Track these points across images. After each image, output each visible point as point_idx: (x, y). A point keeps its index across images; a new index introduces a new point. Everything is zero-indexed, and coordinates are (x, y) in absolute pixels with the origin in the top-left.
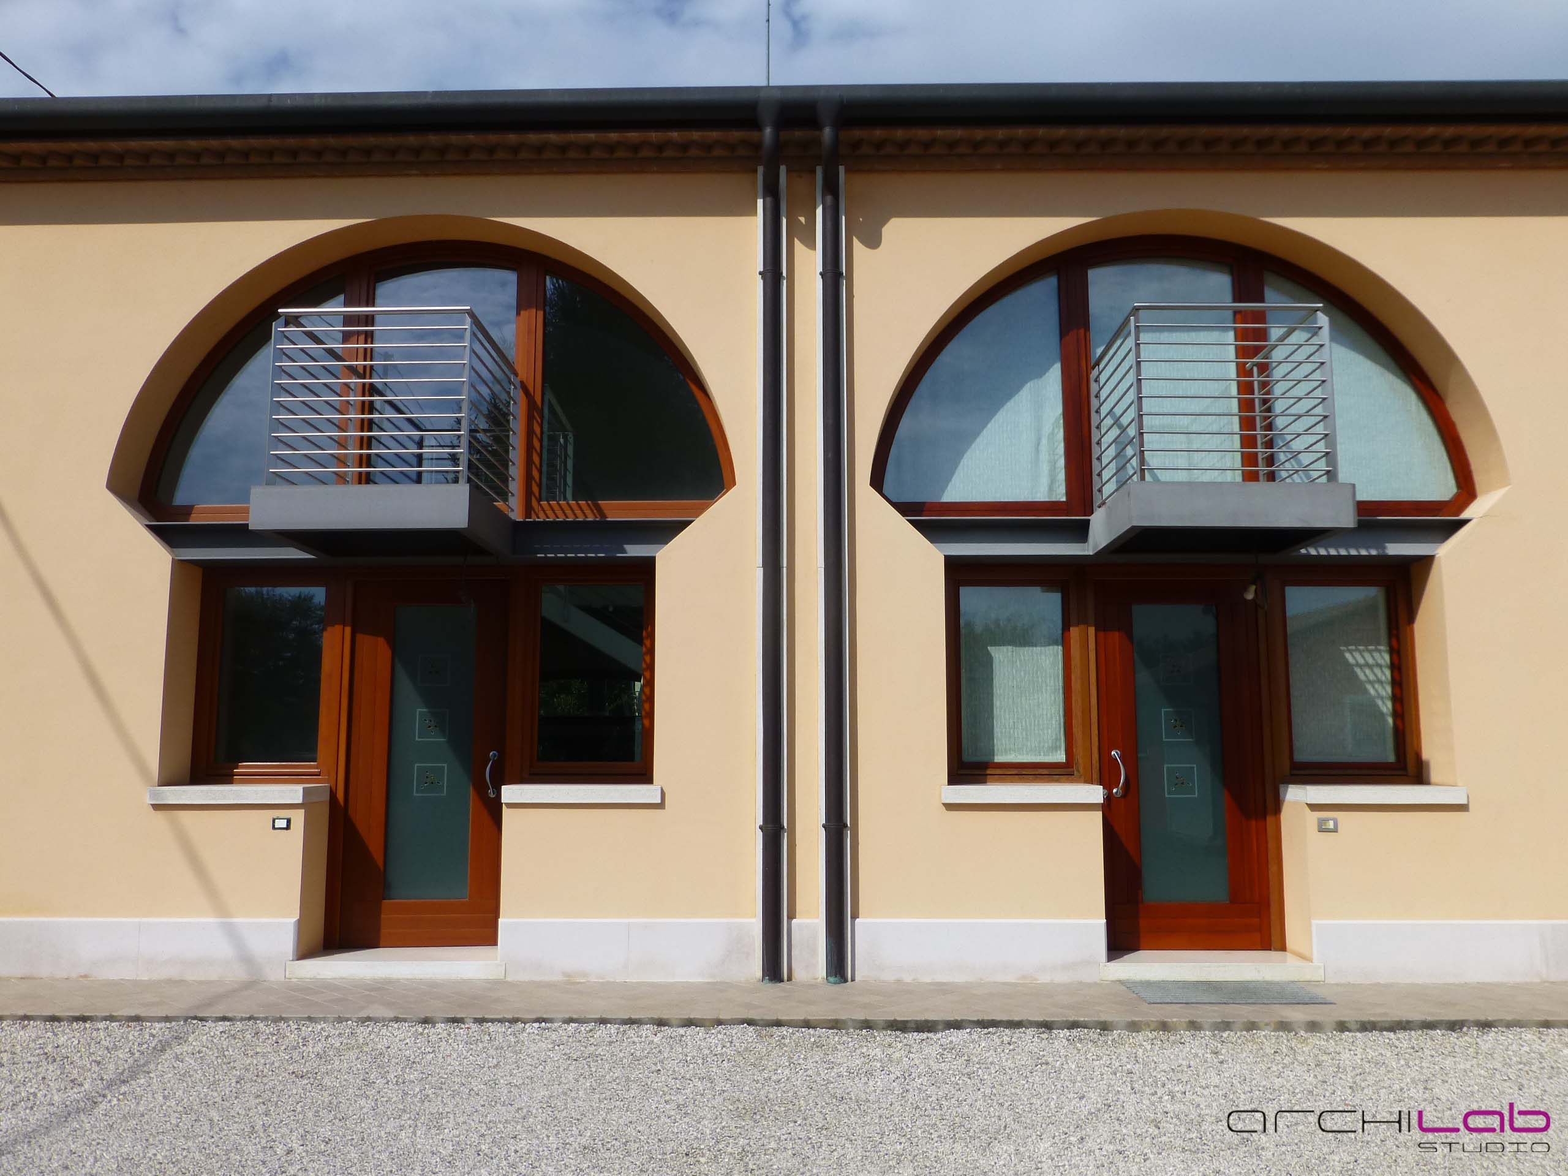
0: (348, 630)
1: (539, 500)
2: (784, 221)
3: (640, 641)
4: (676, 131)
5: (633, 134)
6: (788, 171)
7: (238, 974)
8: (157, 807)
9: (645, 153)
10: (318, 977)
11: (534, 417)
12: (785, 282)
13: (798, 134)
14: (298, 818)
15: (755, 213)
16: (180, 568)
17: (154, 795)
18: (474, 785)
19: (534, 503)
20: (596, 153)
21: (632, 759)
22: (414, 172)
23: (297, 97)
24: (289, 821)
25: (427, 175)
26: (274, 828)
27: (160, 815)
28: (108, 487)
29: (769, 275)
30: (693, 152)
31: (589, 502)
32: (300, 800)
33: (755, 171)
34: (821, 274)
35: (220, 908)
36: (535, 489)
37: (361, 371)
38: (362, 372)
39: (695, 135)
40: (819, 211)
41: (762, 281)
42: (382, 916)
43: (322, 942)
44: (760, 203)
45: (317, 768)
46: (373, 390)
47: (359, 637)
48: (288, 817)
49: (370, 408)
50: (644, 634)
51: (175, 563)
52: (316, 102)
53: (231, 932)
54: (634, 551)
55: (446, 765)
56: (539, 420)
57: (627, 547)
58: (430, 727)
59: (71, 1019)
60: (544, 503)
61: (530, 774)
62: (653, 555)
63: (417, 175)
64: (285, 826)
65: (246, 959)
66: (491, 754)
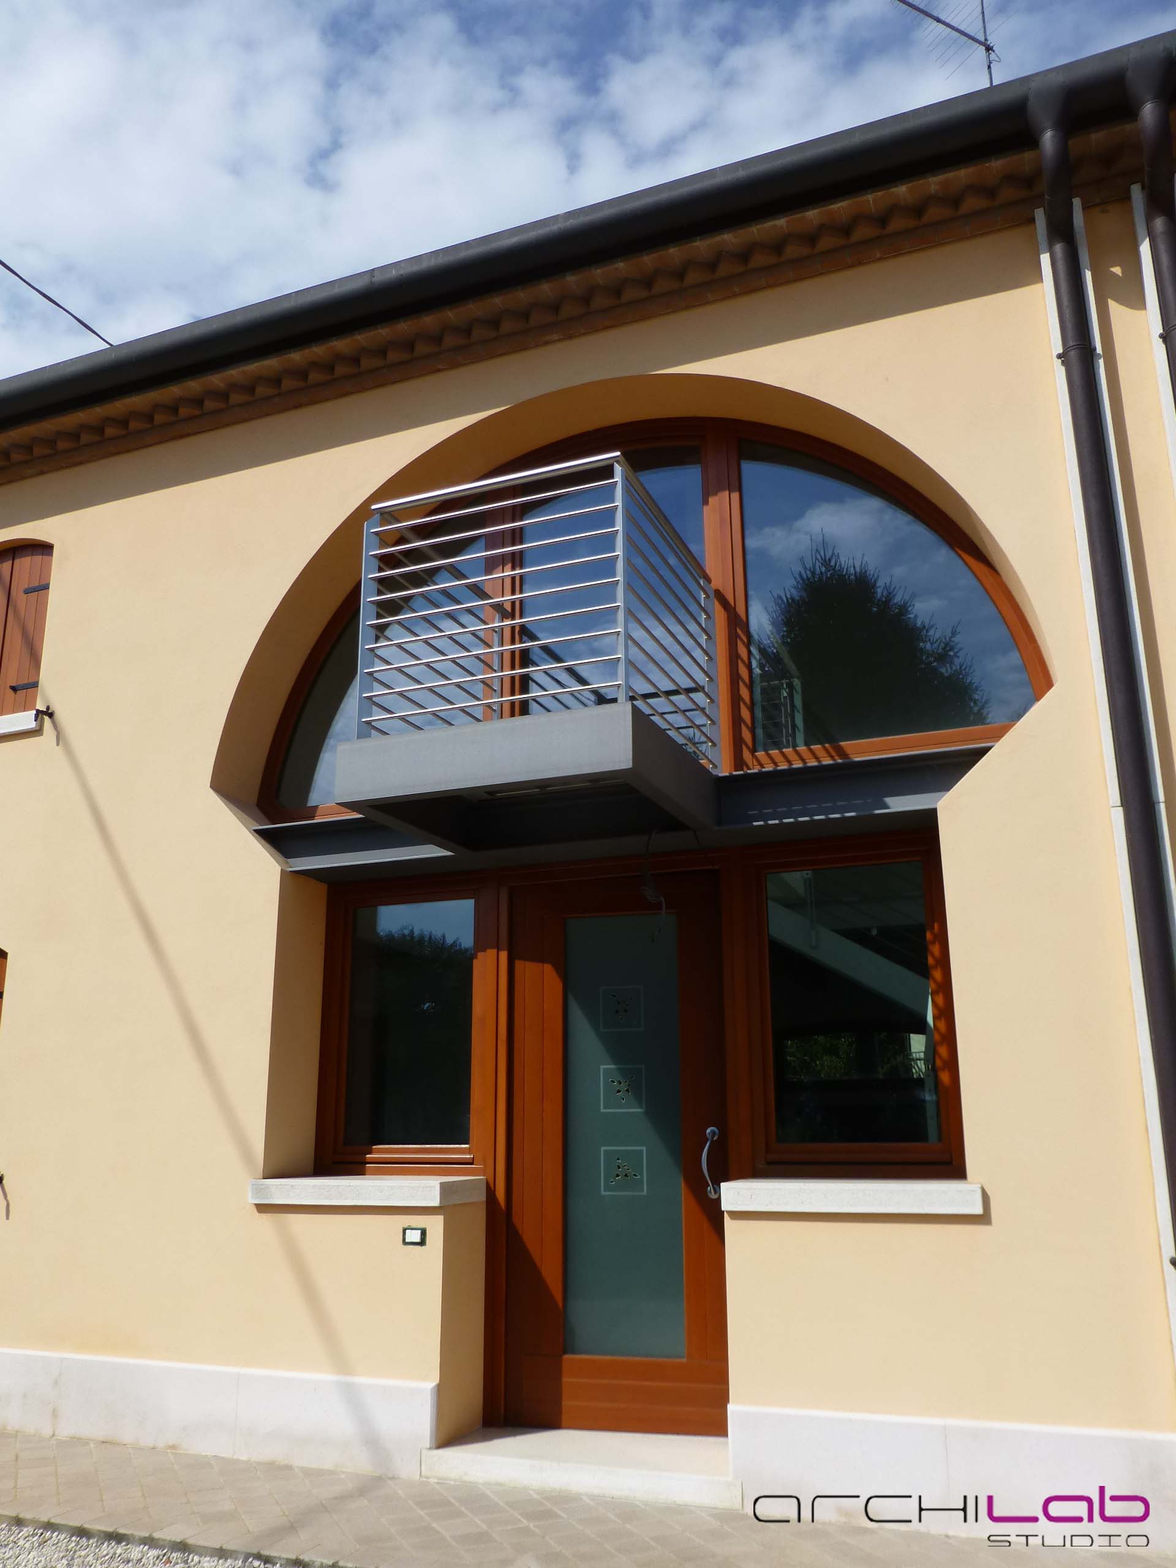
0: (504, 955)
1: (753, 751)
2: (1088, 275)
3: (924, 971)
4: (902, 185)
5: (840, 204)
6: (1086, 208)
7: (360, 1463)
8: (262, 1208)
9: (861, 233)
10: (465, 1478)
11: (737, 636)
12: (1101, 362)
13: (1097, 138)
14: (436, 1226)
15: (1039, 278)
16: (291, 881)
17: (258, 1191)
18: (684, 1177)
19: (747, 755)
20: (792, 251)
21: (922, 1136)
22: (555, 337)
23: (402, 265)
24: (424, 1233)
25: (570, 337)
26: (405, 1243)
27: (266, 1218)
28: (211, 787)
29: (1073, 354)
30: (934, 213)
31: (827, 745)
32: (435, 1202)
33: (1032, 220)
34: (1161, 336)
35: (340, 1362)
36: (746, 735)
37: (508, 607)
38: (509, 609)
39: (933, 183)
40: (1145, 248)
41: (1063, 369)
42: (565, 1380)
43: (481, 1415)
44: (1045, 259)
45: (469, 1153)
46: (525, 632)
47: (519, 964)
48: (422, 1226)
49: (525, 658)
50: (929, 936)
51: (283, 873)
52: (425, 265)
53: (352, 1397)
54: (900, 804)
55: (644, 1148)
56: (746, 640)
57: (889, 800)
58: (619, 1091)
59: (102, 1535)
60: (760, 754)
61: (768, 1163)
62: (932, 806)
63: (560, 340)
64: (418, 1240)
65: (372, 1442)
66: (708, 1131)
